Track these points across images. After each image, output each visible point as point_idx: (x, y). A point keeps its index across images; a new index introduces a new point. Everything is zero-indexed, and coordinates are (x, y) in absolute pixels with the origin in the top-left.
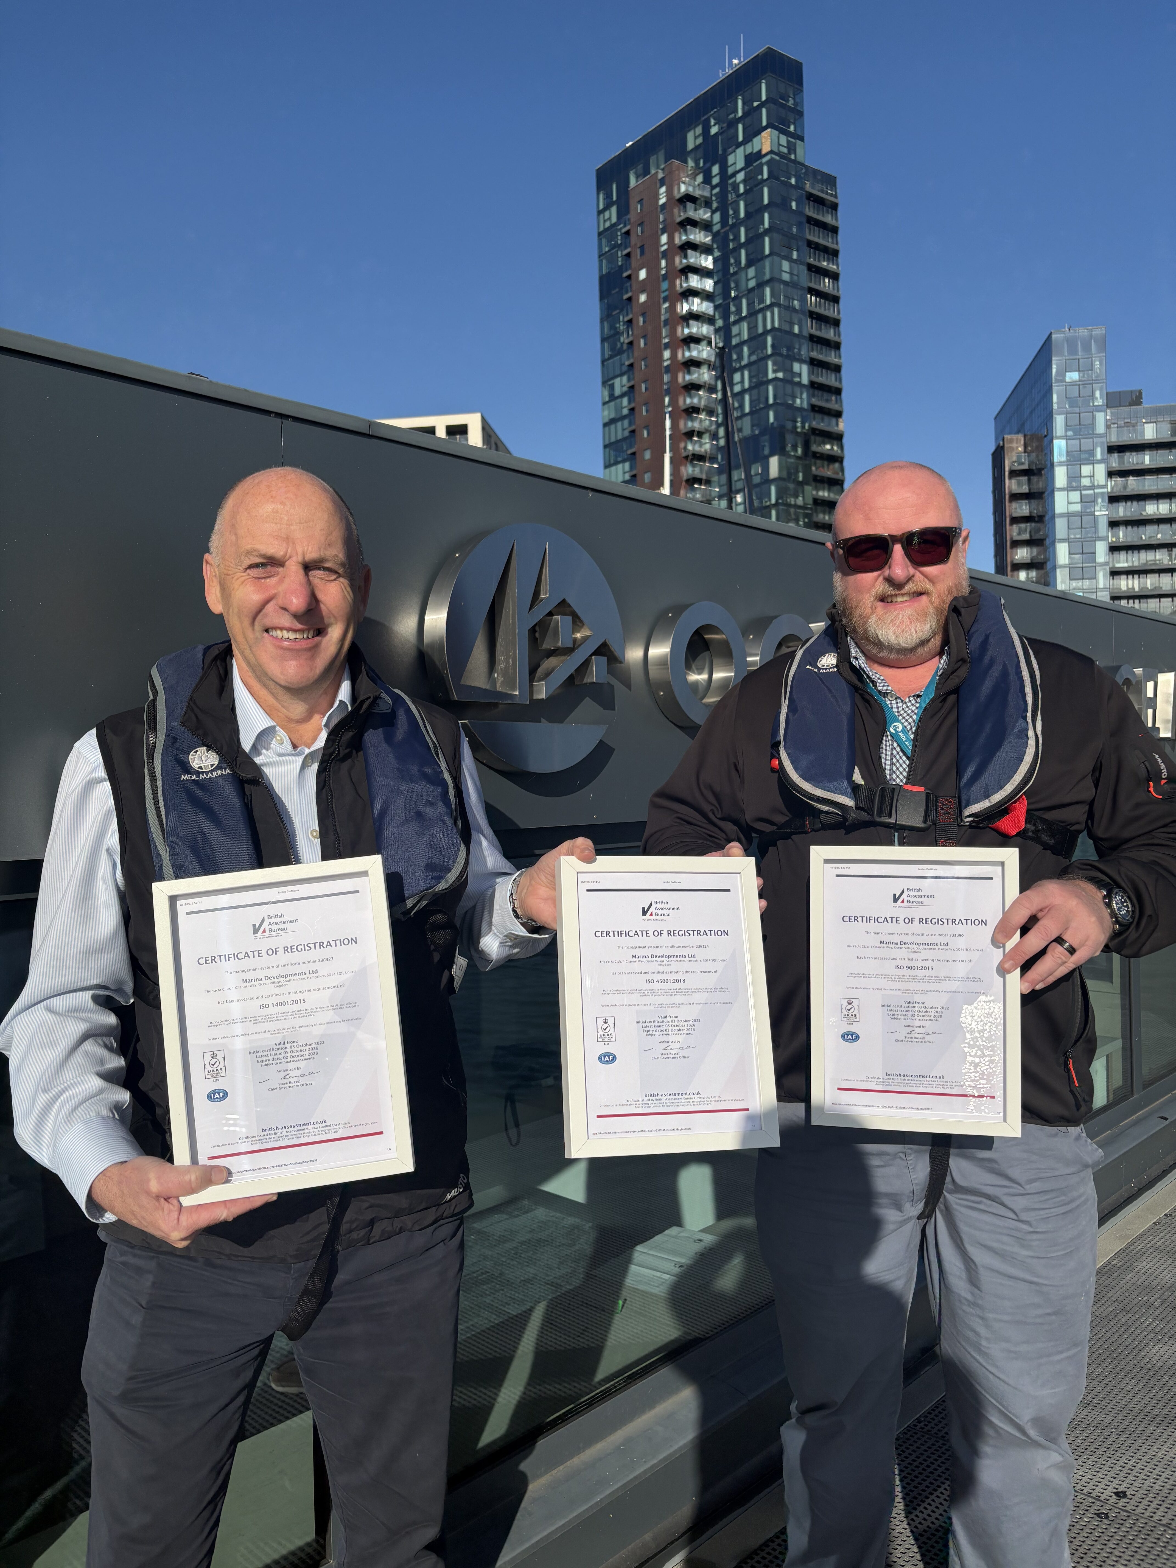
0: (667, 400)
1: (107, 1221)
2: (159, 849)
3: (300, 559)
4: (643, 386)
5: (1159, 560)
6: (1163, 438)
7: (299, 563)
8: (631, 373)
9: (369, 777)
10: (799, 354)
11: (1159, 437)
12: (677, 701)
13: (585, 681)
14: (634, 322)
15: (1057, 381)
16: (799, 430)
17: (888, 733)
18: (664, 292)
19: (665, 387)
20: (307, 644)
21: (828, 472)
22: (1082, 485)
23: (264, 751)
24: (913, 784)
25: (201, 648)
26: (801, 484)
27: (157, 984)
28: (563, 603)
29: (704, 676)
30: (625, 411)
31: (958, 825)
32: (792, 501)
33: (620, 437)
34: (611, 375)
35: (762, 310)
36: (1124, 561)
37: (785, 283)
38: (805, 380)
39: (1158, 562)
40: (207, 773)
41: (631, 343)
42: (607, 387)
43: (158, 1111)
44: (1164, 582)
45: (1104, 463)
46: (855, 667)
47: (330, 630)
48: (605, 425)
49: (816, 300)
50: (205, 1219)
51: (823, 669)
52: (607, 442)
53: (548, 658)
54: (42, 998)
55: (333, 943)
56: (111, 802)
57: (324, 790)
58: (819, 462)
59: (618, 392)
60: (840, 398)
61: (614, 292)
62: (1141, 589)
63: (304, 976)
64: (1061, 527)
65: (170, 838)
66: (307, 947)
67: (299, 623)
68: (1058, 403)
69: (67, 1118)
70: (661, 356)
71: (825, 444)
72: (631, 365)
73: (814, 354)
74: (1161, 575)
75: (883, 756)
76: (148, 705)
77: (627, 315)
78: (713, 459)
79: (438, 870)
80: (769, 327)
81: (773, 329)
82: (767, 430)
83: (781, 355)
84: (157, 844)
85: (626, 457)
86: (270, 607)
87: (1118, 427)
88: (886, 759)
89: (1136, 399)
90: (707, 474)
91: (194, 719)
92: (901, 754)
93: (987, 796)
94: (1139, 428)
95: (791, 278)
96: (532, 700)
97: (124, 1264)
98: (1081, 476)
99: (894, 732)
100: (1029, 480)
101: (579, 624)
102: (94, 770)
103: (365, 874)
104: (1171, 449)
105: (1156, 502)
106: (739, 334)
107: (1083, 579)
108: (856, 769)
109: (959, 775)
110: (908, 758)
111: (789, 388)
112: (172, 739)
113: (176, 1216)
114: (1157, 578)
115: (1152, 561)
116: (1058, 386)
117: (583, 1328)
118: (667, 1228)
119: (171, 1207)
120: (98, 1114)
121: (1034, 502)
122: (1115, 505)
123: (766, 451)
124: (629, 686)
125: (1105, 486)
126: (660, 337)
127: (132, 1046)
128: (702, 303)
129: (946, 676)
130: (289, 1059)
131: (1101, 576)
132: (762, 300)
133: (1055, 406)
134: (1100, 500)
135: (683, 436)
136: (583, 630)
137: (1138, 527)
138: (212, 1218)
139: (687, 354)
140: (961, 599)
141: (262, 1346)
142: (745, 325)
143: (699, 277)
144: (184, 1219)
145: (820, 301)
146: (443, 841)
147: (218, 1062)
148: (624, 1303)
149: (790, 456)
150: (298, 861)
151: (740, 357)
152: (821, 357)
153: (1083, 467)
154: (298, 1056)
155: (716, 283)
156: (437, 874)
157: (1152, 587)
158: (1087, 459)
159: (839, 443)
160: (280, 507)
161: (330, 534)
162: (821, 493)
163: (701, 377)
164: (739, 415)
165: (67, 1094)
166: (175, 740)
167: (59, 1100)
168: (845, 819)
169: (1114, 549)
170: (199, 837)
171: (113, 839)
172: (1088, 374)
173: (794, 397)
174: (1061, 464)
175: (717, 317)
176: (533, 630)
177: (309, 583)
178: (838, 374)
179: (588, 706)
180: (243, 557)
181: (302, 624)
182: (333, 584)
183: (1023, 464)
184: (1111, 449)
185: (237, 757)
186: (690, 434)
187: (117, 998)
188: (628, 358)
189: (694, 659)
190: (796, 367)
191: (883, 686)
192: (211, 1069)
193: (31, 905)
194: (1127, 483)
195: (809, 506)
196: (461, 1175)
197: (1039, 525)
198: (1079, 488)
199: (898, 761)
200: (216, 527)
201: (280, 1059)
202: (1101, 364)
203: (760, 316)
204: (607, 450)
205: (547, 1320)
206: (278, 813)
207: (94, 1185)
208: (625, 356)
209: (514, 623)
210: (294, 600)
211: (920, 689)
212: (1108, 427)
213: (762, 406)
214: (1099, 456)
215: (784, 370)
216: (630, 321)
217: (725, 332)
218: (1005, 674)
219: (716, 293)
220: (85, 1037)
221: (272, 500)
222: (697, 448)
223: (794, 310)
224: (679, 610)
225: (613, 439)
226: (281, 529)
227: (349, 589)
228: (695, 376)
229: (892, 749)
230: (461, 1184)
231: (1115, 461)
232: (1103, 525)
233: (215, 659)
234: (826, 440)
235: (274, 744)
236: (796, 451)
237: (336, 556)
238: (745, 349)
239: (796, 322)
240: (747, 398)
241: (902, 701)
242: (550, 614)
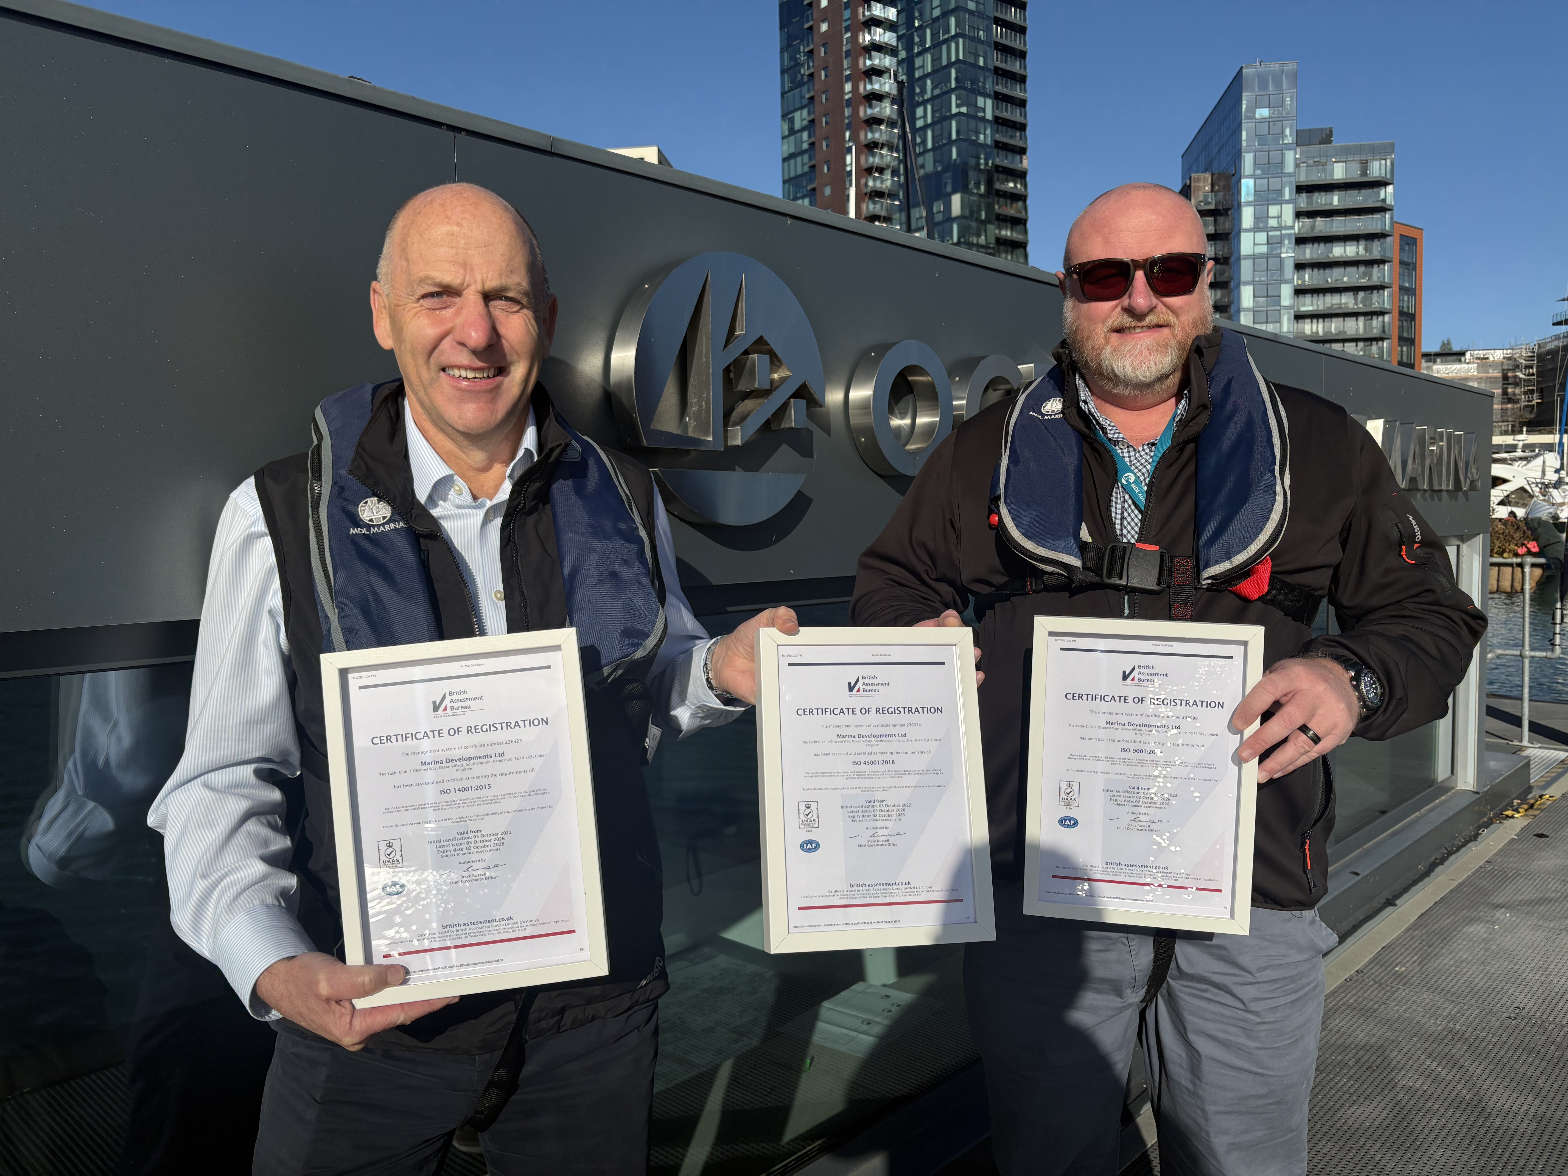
0: (847, 134)
1: (274, 1018)
2: (327, 610)
3: (479, 287)
4: (824, 120)
5: (1345, 304)
6: (1353, 178)
7: (478, 292)
8: (811, 106)
9: (557, 533)
10: (984, 88)
11: (1348, 177)
12: (880, 448)
13: (783, 426)
14: (815, 52)
15: (1247, 118)
16: (982, 167)
17: (1120, 485)
18: (845, 21)
19: (846, 121)
20: (488, 385)
21: (1011, 211)
22: (1269, 226)
23: (441, 502)
24: (1145, 542)
25: (369, 387)
26: (984, 223)
27: (325, 756)
28: (761, 341)
29: (907, 421)
30: (805, 146)
31: (1195, 588)
32: (975, 240)
33: (799, 172)
34: (791, 109)
35: (946, 41)
36: (1309, 305)
37: (971, 12)
38: (989, 116)
39: (1343, 306)
40: (378, 526)
41: (811, 75)
42: (787, 121)
43: (330, 892)
44: (1349, 326)
45: (1292, 203)
46: (1084, 412)
47: (512, 368)
48: (784, 160)
49: (1001, 30)
50: (380, 1022)
51: (1047, 415)
52: (786, 177)
53: (743, 401)
54: (199, 773)
55: (521, 724)
56: (273, 559)
57: (509, 546)
58: (1002, 200)
59: (797, 126)
60: (1025, 135)
61: (794, 20)
62: (1325, 334)
63: (489, 759)
64: (1246, 269)
65: (340, 599)
66: (493, 727)
67: (479, 360)
68: (1247, 140)
69: (228, 907)
70: (843, 88)
71: (1008, 181)
72: (812, 98)
73: (999, 88)
74: (1346, 319)
75: (1113, 509)
76: (312, 451)
77: (808, 45)
78: (892, 195)
79: (636, 636)
80: (953, 59)
81: (958, 61)
82: (949, 166)
83: (965, 89)
84: (324, 604)
85: (805, 193)
86: (446, 343)
87: (1307, 166)
88: (1116, 513)
89: (1326, 138)
90: (887, 210)
91: (363, 466)
92: (1133, 507)
93: (1229, 557)
94: (1328, 167)
95: (977, 6)
96: (726, 446)
97: (295, 1055)
98: (1268, 217)
99: (1125, 483)
100: (1215, 221)
101: (777, 363)
102: (253, 524)
103: (557, 648)
104: (1360, 189)
105: (1343, 244)
106: (922, 67)
107: (1267, 322)
108: (1084, 525)
109: (1198, 532)
110: (1140, 511)
111: (972, 123)
112: (339, 489)
113: (348, 1021)
114: (1342, 322)
115: (1337, 304)
116: (1247, 123)
117: (771, 1087)
118: (854, 983)
119: (343, 1010)
120: (263, 902)
121: (1220, 244)
122: (1302, 246)
123: (949, 189)
124: (827, 430)
125: (1292, 227)
126: (842, 69)
127: (300, 824)
128: (885, 33)
129: (1184, 423)
130: (472, 850)
131: (1285, 319)
132: (947, 30)
133: (1244, 144)
134: (1286, 242)
135: (864, 172)
136: (780, 370)
137: (1324, 270)
138: (388, 1022)
139: (869, 87)
140: (1203, 339)
141: (445, 1138)
142: (928, 57)
143: (882, 6)
144: (357, 1022)
145: (1006, 32)
146: (640, 605)
147: (394, 852)
148: (812, 1060)
149: (972, 194)
150: (483, 633)
151: (923, 91)
152: (1005, 91)
153: (1270, 207)
154: (482, 847)
155: (899, 12)
156: (634, 641)
157: (1337, 332)
158: (1275, 199)
159: (1023, 181)
160: (456, 228)
161: (511, 260)
162: (1003, 233)
163: (883, 111)
164: (921, 151)
165: (228, 879)
166: (342, 489)
167: (220, 887)
168: (1070, 580)
169: (1299, 292)
170: (371, 598)
171: (275, 599)
172: (1278, 111)
173: (977, 133)
174: (1248, 204)
175: (900, 48)
176: (727, 370)
177: (490, 315)
178: (1023, 109)
179: (785, 453)
180: (415, 286)
181: (482, 361)
182: (516, 316)
183: (1210, 203)
184: (1300, 189)
185: (412, 509)
186: (869, 171)
187: (282, 771)
188: (809, 91)
189: (897, 403)
190: (980, 101)
191: (1114, 433)
192: (387, 859)
193: (188, 668)
194: (1315, 224)
195: (992, 246)
196: (657, 958)
197: (1223, 267)
198: (1266, 229)
199: (1129, 515)
200: (385, 251)
201: (462, 849)
202: (1291, 100)
203: (944, 47)
204: (787, 185)
205: (734, 1078)
206: (459, 571)
207: (258, 983)
208: (805, 88)
209: (707, 362)
210: (473, 334)
211: (1154, 437)
212: (1297, 166)
213: (944, 142)
214: (1287, 197)
215: (967, 105)
216: (811, 52)
217: (908, 64)
218: (1250, 423)
219: (900, 23)
220: (247, 816)
221: (447, 220)
222: (878, 184)
223: (979, 41)
224: (883, 349)
225: (792, 175)
226: (457, 254)
227: (533, 322)
228: (877, 110)
229: (1124, 502)
230: (657, 967)
231: (1303, 201)
232: (1289, 266)
233: (386, 398)
234: (1009, 178)
235: (452, 495)
236: (979, 188)
237: (519, 284)
238: (929, 82)
239: (981, 54)
240: (929, 133)
241: (1135, 450)
242: (746, 353)
